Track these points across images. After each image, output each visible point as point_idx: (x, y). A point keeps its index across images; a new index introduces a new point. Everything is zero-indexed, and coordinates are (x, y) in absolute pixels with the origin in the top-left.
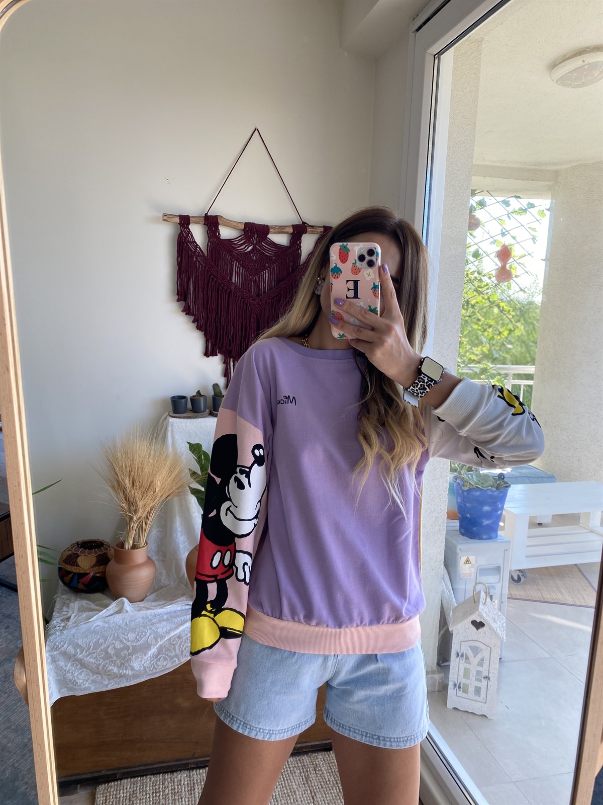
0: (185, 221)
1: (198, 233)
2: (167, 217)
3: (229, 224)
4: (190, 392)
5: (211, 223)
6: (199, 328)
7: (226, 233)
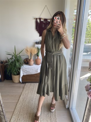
0: (37, 19)
1: (38, 20)
2: (34, 19)
3: (42, 19)
4: (38, 41)
5: (40, 19)
6: (39, 33)
7: (42, 20)
